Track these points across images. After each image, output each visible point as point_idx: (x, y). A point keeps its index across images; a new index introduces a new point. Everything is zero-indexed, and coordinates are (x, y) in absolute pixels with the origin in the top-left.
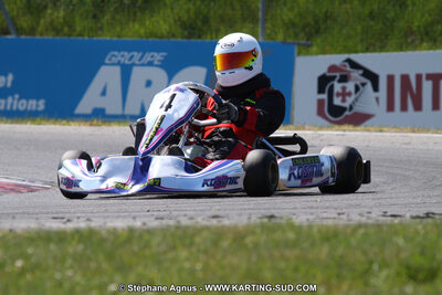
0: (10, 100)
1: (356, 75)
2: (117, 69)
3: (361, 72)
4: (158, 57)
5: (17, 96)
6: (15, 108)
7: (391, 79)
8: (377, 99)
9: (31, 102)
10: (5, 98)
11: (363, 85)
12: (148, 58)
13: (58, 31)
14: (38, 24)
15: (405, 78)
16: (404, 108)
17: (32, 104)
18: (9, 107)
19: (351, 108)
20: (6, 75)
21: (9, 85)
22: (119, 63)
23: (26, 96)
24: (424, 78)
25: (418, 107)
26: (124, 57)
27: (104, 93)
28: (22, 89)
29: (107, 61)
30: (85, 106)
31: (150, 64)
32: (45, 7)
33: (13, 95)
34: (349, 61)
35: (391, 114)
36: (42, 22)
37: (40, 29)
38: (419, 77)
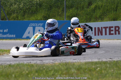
0: (7, 35)
1: (87, 27)
2: (32, 27)
3: (88, 27)
4: (41, 24)
5: (9, 34)
6: (8, 37)
7: (95, 28)
8: (92, 33)
9: (12, 35)
10: (6, 35)
11: (89, 30)
12: (39, 25)
13: (15, 19)
14: (10, 17)
15: (98, 28)
16: (98, 35)
17: (12, 36)
18: (7, 37)
19: (86, 35)
20: (6, 30)
21: (7, 31)
22: (32, 26)
23: (11, 34)
24: (103, 28)
25: (102, 34)
26: (34, 25)
27: (29, 33)
28: (10, 32)
29: (29, 26)
30: (24, 36)
31: (40, 26)
32: (12, 14)
33: (8, 34)
34: (85, 24)
35: (95, 36)
36: (11, 17)
37: (11, 19)
38: (102, 28)
